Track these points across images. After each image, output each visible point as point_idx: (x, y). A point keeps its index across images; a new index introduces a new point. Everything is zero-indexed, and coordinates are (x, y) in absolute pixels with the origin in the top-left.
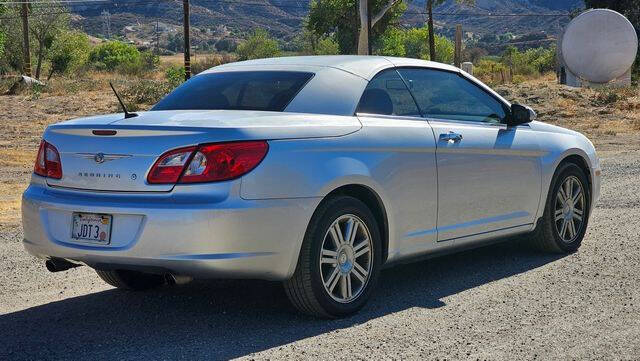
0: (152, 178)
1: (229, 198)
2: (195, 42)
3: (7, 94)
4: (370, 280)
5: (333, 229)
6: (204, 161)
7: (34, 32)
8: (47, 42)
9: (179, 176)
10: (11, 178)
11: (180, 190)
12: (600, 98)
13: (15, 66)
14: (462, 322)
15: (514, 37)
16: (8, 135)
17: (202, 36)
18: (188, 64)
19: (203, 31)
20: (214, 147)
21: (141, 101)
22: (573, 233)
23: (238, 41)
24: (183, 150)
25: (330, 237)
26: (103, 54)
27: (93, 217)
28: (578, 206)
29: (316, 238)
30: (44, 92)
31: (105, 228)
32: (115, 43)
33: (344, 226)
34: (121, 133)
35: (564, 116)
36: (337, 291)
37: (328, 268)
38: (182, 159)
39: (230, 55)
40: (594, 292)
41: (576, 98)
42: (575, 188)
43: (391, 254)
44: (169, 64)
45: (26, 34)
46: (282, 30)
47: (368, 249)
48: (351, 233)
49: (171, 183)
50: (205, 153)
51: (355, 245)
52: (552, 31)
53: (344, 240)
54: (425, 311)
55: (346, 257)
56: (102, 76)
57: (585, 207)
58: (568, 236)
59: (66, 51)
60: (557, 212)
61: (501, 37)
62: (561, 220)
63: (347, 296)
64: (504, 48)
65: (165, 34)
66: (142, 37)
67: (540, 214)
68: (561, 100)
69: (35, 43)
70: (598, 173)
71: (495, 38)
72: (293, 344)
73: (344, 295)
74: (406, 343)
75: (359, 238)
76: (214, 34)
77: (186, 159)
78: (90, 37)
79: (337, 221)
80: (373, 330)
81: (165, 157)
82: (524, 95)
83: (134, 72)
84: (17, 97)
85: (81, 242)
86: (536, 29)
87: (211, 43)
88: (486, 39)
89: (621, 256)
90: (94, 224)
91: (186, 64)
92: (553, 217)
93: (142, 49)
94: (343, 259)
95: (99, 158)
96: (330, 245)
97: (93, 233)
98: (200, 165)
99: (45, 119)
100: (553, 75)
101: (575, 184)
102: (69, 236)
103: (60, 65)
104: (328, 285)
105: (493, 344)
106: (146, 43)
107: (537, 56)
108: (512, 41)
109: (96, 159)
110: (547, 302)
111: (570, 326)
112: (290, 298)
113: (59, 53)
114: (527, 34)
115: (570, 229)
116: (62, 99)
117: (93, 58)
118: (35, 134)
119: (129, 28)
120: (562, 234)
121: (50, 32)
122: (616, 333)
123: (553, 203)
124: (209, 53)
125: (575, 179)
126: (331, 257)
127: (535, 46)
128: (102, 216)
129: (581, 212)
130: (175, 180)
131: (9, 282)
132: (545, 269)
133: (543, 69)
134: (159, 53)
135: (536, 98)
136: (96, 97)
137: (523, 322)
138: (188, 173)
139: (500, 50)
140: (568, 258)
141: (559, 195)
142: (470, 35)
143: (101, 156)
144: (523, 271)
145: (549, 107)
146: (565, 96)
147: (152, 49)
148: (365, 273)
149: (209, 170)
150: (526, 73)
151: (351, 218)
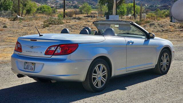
0: (46, 53)
1: (67, 59)
2: (67, 5)
3: (13, 21)
4: (106, 82)
5: (96, 68)
6: (60, 49)
7: (21, 3)
8: (25, 5)
9: (53, 53)
10: (12, 46)
11: (54, 57)
12: (181, 26)
13: (16, 12)
14: (131, 94)
15: (159, 6)
16: (12, 33)
17: (69, 4)
18: (65, 12)
19: (70, 2)
20: (63, 45)
21: (50, 24)
22: (166, 69)
23: (80, 5)
24: (54, 46)
25: (95, 70)
26: (41, 9)
27: (30, 63)
28: (167, 61)
29: (91, 70)
30: (23, 20)
31: (33, 67)
32: (44, 5)
33: (99, 67)
34: (38, 41)
35: (170, 31)
36: (97, 85)
37: (94, 79)
38: (54, 48)
39: (77, 9)
40: (169, 87)
41: (174, 26)
42: (167, 56)
43: (113, 75)
44: (60, 12)
45: (19, 3)
46: (92, 3)
47: (106, 73)
48: (101, 69)
49: (51, 55)
50: (61, 47)
51: (102, 72)
52: (170, 4)
53: (99, 71)
54: (121, 91)
55: (100, 76)
56: (40, 15)
57: (169, 61)
58: (164, 69)
59: (30, 8)
60: (161, 63)
61: (155, 6)
62: (162, 65)
63: (100, 86)
64: (156, 9)
65: (59, 3)
66: (52, 4)
67: (156, 63)
68: (169, 27)
69: (21, 5)
70: (174, 52)
71: (153, 6)
72: (84, 100)
73: (99, 86)
74: (115, 100)
75: (104, 70)
76: (73, 3)
77: (55, 48)
78: (37, 3)
79: (97, 66)
80: (106, 96)
81: (50, 47)
82: (159, 25)
83: (49, 14)
84: (15, 22)
85: (26, 70)
86: (166, 4)
87: (72, 6)
88: (151, 6)
89: (179, 76)
90: (30, 65)
91: (64, 13)
92: (160, 64)
93: (52, 7)
94: (99, 76)
95: (32, 47)
96: (95, 72)
97: (30, 68)
98: (59, 50)
99: (23, 28)
100: (169, 18)
101: (167, 55)
102: (23, 68)
103: (28, 12)
104: (94, 83)
105: (139, 102)
106: (53, 5)
107: (165, 12)
108: (158, 7)
109: (31, 47)
110: (156, 89)
111: (161, 96)
112: (84, 87)
113: (28, 8)
114: (163, 5)
115: (165, 67)
116: (28, 22)
117: (38, 10)
118: (19, 33)
119: (49, 1)
120: (162, 69)
121: (26, 3)
122: (173, 99)
123: (160, 60)
124: (71, 9)
125: (166, 54)
126: (96, 76)
127: (165, 9)
128: (32, 63)
129: (168, 63)
130: (52, 54)
131: (8, 79)
132: (157, 79)
133: (167, 16)
134: (57, 8)
135: (162, 26)
136: (38, 22)
137: (148, 95)
138: (56, 52)
139: (155, 10)
140: (164, 76)
141: (162, 58)
142: (146, 5)
143: (33, 46)
144: (151, 79)
145: (166, 28)
146: (171, 25)
147: (55, 7)
148: (105, 80)
149: (62, 52)
150: (162, 17)
151: (101, 65)
